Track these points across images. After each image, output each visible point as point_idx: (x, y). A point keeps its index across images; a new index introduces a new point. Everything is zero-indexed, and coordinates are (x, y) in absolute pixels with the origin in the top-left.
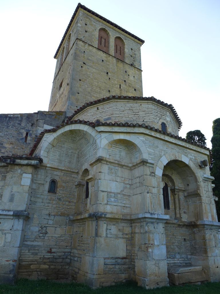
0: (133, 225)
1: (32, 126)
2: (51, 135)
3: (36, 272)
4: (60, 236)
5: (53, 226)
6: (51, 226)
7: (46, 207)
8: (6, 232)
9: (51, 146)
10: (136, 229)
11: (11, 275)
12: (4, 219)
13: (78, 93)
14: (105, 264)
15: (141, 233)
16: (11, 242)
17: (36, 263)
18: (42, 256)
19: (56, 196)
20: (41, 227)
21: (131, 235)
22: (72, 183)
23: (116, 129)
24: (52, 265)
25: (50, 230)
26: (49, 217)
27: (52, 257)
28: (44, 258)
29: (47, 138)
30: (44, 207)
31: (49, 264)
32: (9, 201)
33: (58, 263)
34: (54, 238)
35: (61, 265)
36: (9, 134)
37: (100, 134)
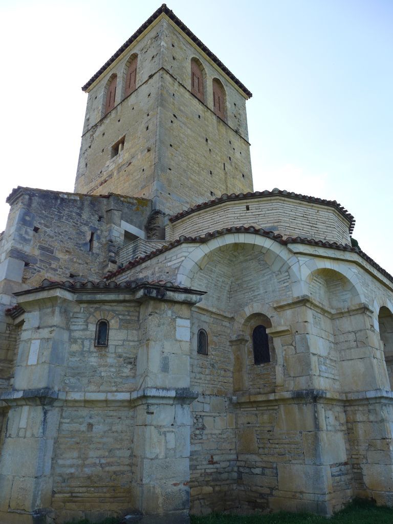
0: (349, 409)
1: (98, 221)
2: (197, 247)
3: (198, 501)
4: (220, 432)
5: (211, 414)
6: (208, 414)
7: (199, 381)
8: (165, 429)
9: (197, 269)
10: (358, 415)
11: (185, 511)
12: (157, 404)
13: (170, 169)
14: (332, 476)
15: (372, 422)
16: (175, 448)
17: (196, 483)
18: (203, 471)
19: (208, 360)
20: (196, 418)
21: (347, 425)
22: (224, 337)
23: (321, 251)
24: (217, 485)
25: (208, 422)
26: (204, 398)
27: (215, 470)
29: (190, 253)
30: (196, 380)
31: (212, 483)
32: (163, 371)
33: (224, 480)
34: (214, 436)
35: (227, 484)
36: (62, 232)
37: (297, 257)
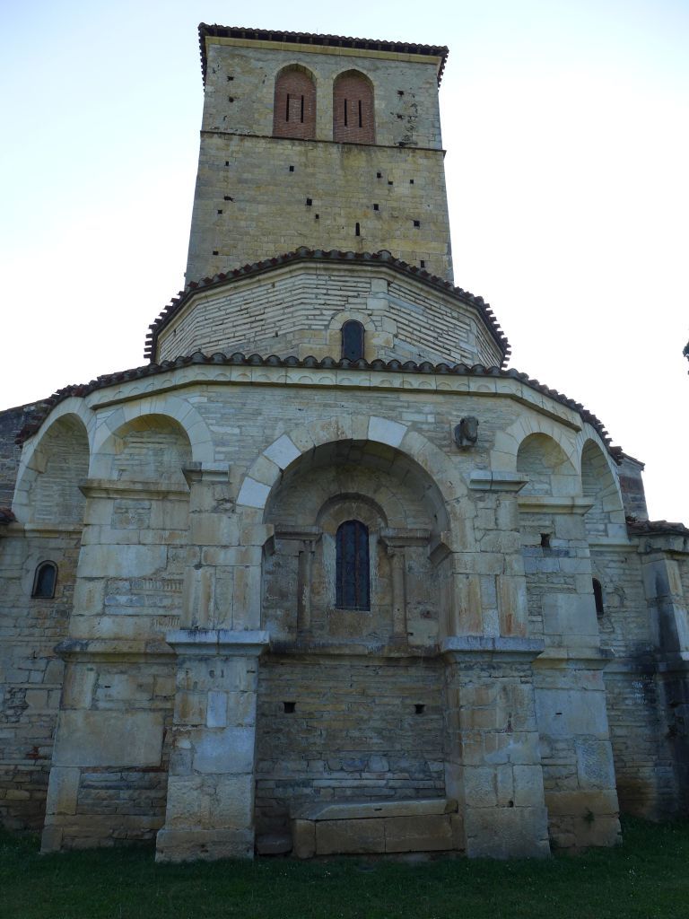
2: (30, 443)
5: (43, 686)
9: (32, 474)
14: (80, 787)
18: (12, 767)
19: (52, 605)
20: (10, 692)
25: (34, 699)
26: (33, 663)
28: (17, 772)
30: (20, 638)
31: (29, 787)
34: (44, 718)
37: (96, 415)
